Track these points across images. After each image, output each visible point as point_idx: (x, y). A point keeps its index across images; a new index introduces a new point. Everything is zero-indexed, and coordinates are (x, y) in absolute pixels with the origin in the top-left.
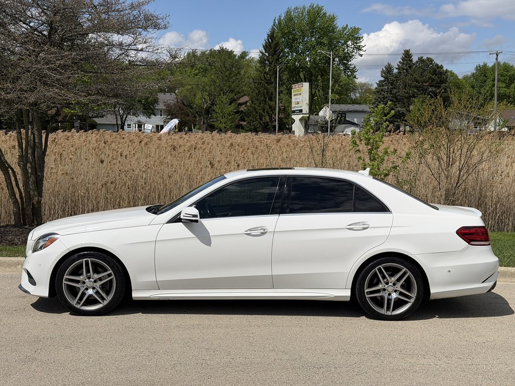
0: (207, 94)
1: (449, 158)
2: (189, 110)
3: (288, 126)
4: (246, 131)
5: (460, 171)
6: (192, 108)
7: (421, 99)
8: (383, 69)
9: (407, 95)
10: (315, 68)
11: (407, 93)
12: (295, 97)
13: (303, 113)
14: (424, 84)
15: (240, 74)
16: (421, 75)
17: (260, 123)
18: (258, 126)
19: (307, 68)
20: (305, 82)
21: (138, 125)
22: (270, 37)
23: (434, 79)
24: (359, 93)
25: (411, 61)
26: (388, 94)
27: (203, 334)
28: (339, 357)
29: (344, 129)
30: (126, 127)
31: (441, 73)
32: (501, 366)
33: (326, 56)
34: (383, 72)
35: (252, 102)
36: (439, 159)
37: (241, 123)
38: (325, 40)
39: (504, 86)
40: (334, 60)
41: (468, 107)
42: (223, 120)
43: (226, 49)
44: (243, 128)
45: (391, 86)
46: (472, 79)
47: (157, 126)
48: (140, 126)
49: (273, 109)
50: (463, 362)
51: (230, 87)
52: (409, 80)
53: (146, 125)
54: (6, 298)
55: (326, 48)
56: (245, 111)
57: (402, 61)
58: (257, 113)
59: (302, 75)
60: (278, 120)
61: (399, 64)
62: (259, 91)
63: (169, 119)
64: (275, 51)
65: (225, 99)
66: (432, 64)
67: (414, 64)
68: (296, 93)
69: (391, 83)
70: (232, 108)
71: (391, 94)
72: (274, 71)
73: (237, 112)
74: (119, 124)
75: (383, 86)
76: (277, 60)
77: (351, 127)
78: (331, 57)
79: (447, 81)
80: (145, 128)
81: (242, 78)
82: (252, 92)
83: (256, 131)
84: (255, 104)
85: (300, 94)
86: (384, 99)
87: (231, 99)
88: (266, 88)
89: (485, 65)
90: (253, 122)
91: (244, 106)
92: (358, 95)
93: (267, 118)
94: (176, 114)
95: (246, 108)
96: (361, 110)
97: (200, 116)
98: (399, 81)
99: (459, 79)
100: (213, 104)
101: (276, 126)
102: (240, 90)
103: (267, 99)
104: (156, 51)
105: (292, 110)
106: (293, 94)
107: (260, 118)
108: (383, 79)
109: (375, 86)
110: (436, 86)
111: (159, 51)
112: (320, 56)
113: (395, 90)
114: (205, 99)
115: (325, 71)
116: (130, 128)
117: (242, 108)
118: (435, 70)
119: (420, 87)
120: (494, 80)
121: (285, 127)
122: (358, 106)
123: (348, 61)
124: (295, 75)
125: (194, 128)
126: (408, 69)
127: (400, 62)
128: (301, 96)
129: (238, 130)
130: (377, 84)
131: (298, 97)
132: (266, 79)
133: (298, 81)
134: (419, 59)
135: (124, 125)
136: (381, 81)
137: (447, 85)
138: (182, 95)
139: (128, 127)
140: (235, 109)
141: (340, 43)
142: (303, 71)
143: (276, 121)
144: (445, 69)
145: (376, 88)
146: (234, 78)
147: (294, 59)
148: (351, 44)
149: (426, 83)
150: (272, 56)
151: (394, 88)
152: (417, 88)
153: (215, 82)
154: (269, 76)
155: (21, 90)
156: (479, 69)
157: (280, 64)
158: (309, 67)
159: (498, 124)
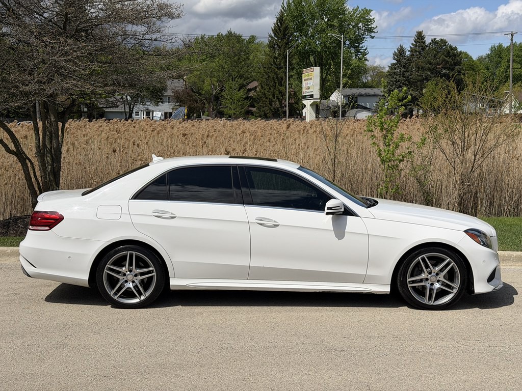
0: (216, 79)
1: (464, 143)
2: (197, 96)
3: (298, 112)
4: (256, 117)
5: (475, 156)
6: (200, 94)
7: (435, 82)
8: (395, 52)
9: (420, 78)
10: (326, 52)
11: (420, 76)
12: (306, 82)
13: (314, 98)
14: (438, 66)
15: (249, 59)
16: (435, 56)
17: (270, 108)
18: (268, 111)
19: (318, 52)
20: (316, 66)
21: (146, 112)
22: (280, 21)
23: (447, 61)
24: (371, 76)
25: (424, 42)
26: (400, 77)
27: (226, 320)
28: (359, 340)
29: (356, 114)
30: (134, 115)
31: (455, 55)
32: (518, 347)
33: (337, 40)
34: (395, 54)
35: (262, 87)
36: (454, 143)
37: (250, 109)
38: (335, 23)
39: (519, 67)
40: (344, 43)
41: (482, 90)
42: (233, 106)
43: (234, 33)
44: (252, 114)
45: (403, 69)
46: (487, 60)
47: (166, 113)
48: (148, 114)
49: (283, 94)
50: (481, 345)
51: (238, 72)
52: (422, 62)
53: (154, 112)
54: (31, 287)
55: (337, 31)
56: (254, 97)
57: (414, 43)
58: (267, 98)
59: (312, 59)
60: (288, 106)
61: (412, 46)
62: (269, 77)
63: (177, 106)
64: (284, 35)
65: (235, 85)
66: (445, 45)
67: (427, 46)
68: (307, 78)
69: (404, 66)
70: (241, 94)
71: (403, 77)
72: (284, 55)
73: (247, 98)
74: (127, 112)
75: (395, 69)
76: (287, 44)
77: (363, 111)
78: (342, 41)
79: (461, 63)
80: (154, 115)
81: (251, 63)
82: (262, 77)
83: (266, 117)
84: (265, 89)
85: (311, 79)
86: (397, 83)
87: (240, 85)
88: (276, 73)
89: (500, 46)
90: (263, 108)
91: (253, 91)
92: (369, 78)
93: (277, 103)
94: (184, 101)
95: (255, 94)
96: (373, 93)
97: (209, 103)
98: (412, 64)
99: (473, 61)
100: (222, 90)
101: (286, 111)
102: (249, 76)
103: (277, 84)
104: (170, 41)
105: (303, 95)
106: (303, 79)
107: (269, 104)
108: (395, 62)
109: (387, 69)
110: (450, 68)
111: (173, 41)
112: (331, 39)
113: (408, 74)
114: (214, 85)
115: (336, 55)
116: (139, 115)
117: (252, 94)
118: (449, 52)
119: (433, 69)
120: (509, 61)
121: (296, 112)
122: (370, 89)
123: (359, 43)
124: (305, 59)
125: (203, 115)
126: (421, 51)
127: (412, 44)
128: (311, 81)
129: (247, 116)
130: (389, 67)
131: (309, 82)
132: (275, 64)
133: (309, 65)
134: (432, 40)
135: (132, 113)
136: (393, 65)
137: (461, 67)
138: (191, 81)
139: (136, 115)
140: (244, 95)
141: (352, 25)
142: (312, 55)
143: (286, 107)
144: (459, 50)
145: (388, 72)
146: (243, 63)
147: (304, 42)
148: (362, 26)
149: (439, 65)
150: (282, 40)
151: (407, 71)
152: (431, 70)
153: (223, 68)
154: (278, 60)
155: (39, 82)
156: (493, 49)
157: (290, 48)
158: (319, 50)
159: (513, 107)
